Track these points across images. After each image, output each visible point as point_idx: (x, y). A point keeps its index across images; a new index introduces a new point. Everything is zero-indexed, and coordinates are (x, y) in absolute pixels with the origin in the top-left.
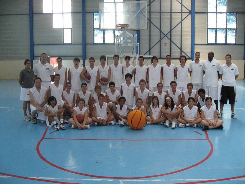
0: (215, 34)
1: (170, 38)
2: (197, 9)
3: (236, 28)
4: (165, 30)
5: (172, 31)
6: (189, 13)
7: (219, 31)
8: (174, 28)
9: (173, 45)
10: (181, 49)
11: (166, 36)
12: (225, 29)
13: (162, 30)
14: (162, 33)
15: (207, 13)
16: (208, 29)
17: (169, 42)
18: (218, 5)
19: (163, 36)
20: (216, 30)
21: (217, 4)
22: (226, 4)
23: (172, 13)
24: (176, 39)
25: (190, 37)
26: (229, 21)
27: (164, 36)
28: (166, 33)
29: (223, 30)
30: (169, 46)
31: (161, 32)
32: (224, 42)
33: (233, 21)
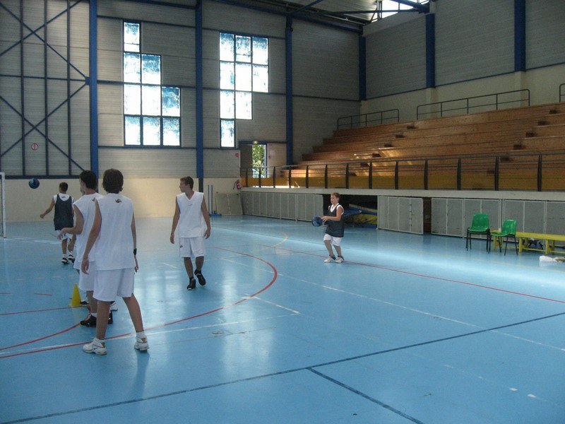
0: (139, 128)
1: (44, 132)
2: (102, 74)
3: (179, 116)
4: (34, 115)
5: (49, 119)
6: (84, 83)
7: (148, 120)
8: (53, 112)
9: (52, 149)
10: (69, 156)
11: (35, 128)
12: (158, 116)
13: (28, 114)
14: (25, 122)
15: (122, 83)
16: (125, 116)
17: (42, 141)
18: (144, 69)
19: (28, 128)
20: (141, 118)
21: (143, 67)
22: (159, 68)
23: (49, 81)
24: (58, 135)
25: (87, 133)
26: (166, 102)
27: (31, 128)
28: (35, 123)
29: (155, 119)
30: (42, 150)
31: (24, 119)
32: (159, 144)
33: (174, 102)
